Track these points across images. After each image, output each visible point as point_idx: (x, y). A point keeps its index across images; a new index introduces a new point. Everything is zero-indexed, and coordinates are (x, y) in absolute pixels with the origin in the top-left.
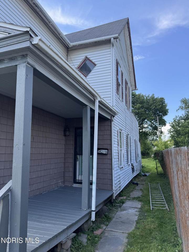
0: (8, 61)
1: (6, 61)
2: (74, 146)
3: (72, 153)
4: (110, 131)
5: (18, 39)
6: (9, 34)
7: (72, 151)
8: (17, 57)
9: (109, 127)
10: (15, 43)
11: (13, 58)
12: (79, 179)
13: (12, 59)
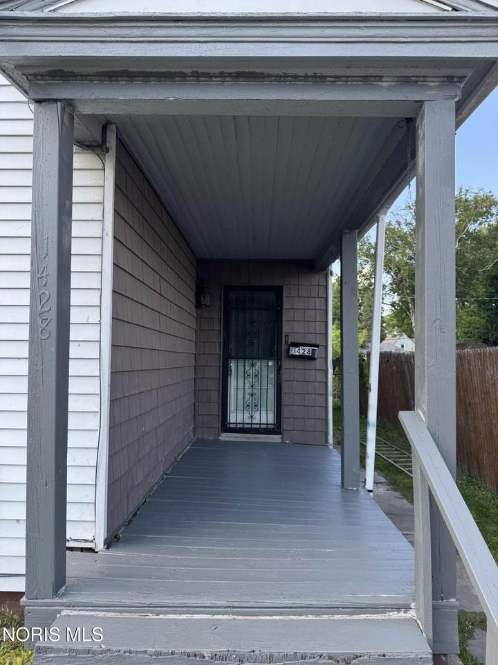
0: (393, 83)
1: (386, 81)
2: (223, 336)
3: (218, 352)
4: (323, 300)
5: (478, 32)
6: (455, 9)
7: (217, 350)
8: (428, 79)
9: (322, 289)
10: (464, 39)
11: (413, 79)
12: (238, 422)
13: (406, 81)
